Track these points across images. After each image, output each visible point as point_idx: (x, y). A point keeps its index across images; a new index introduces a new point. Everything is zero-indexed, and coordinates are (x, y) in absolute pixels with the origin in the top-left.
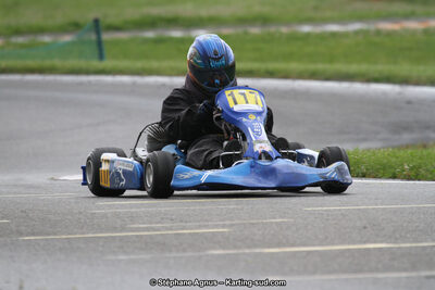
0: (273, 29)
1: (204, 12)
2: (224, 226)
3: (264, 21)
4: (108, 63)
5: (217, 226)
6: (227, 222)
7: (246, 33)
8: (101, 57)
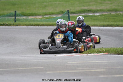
0: (118, 13)
1: (98, 8)
2: (104, 69)
3: (116, 10)
5: (102, 69)
6: (105, 68)
7: (111, 14)
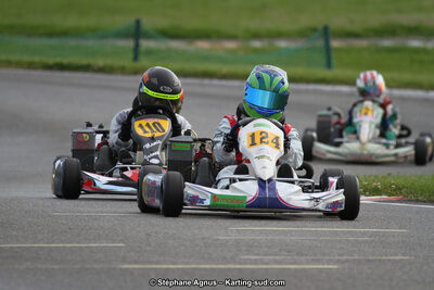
4: (336, 72)
8: (329, 65)
